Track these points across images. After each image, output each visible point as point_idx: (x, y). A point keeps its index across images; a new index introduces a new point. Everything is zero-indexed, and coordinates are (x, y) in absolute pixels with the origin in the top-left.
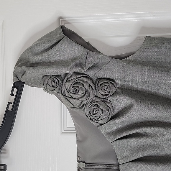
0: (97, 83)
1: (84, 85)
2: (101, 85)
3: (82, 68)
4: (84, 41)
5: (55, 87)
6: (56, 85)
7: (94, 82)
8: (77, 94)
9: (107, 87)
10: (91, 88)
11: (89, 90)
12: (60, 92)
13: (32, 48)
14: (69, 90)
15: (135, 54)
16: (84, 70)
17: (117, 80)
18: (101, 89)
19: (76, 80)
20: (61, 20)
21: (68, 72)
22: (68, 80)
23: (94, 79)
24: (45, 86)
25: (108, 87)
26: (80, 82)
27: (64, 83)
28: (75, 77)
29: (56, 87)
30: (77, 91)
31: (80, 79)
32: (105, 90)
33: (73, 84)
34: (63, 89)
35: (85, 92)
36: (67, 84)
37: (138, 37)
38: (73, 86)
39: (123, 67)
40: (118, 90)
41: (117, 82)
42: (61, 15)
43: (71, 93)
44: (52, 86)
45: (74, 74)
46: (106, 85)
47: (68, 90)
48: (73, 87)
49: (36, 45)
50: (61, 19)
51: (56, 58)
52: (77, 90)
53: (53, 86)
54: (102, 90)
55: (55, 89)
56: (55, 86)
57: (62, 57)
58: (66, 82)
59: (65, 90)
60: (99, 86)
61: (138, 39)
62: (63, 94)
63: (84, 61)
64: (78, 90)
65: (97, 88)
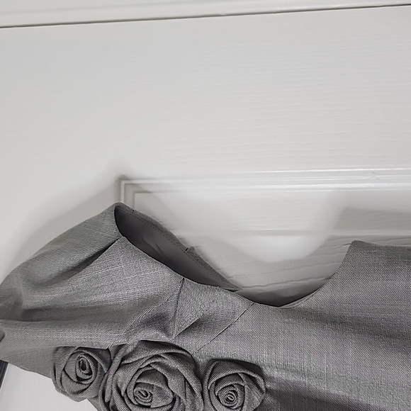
0: (208, 374)
1: (169, 379)
2: (217, 382)
3: (165, 330)
4: (181, 245)
5: (85, 383)
6: (88, 377)
7: (202, 371)
8: (149, 407)
9: (234, 391)
10: (188, 390)
11: (182, 398)
12: (100, 397)
13: (29, 266)
14: (126, 392)
15: (319, 293)
16: (168, 335)
17: (268, 368)
18: (218, 397)
19: (147, 364)
20: (126, 184)
21: (120, 342)
22: (126, 362)
23: (202, 361)
24: (58, 378)
25: (237, 390)
26: (158, 369)
27: (112, 371)
28: (145, 354)
29: (89, 381)
30: (147, 399)
31: (157, 360)
32: (227, 399)
33: (137, 377)
34: (108, 388)
35: (170, 400)
36: (120, 373)
37: (331, 239)
38: (138, 381)
39: (284, 332)
40: (269, 399)
41: (267, 371)
42: (124, 173)
43: (131, 402)
44: (76, 380)
45: (143, 346)
46: (231, 385)
47: (123, 394)
48: (137, 385)
49: (41, 257)
50: (123, 183)
51: (94, 298)
52: (147, 395)
53: (80, 380)
54: (219, 400)
55: (85, 389)
56: (87, 380)
57: (109, 295)
58: (119, 367)
59: (115, 392)
60: (213, 385)
61: (331, 243)
62: (109, 402)
63: (171, 309)
64: (151, 394)
65: (206, 393)
